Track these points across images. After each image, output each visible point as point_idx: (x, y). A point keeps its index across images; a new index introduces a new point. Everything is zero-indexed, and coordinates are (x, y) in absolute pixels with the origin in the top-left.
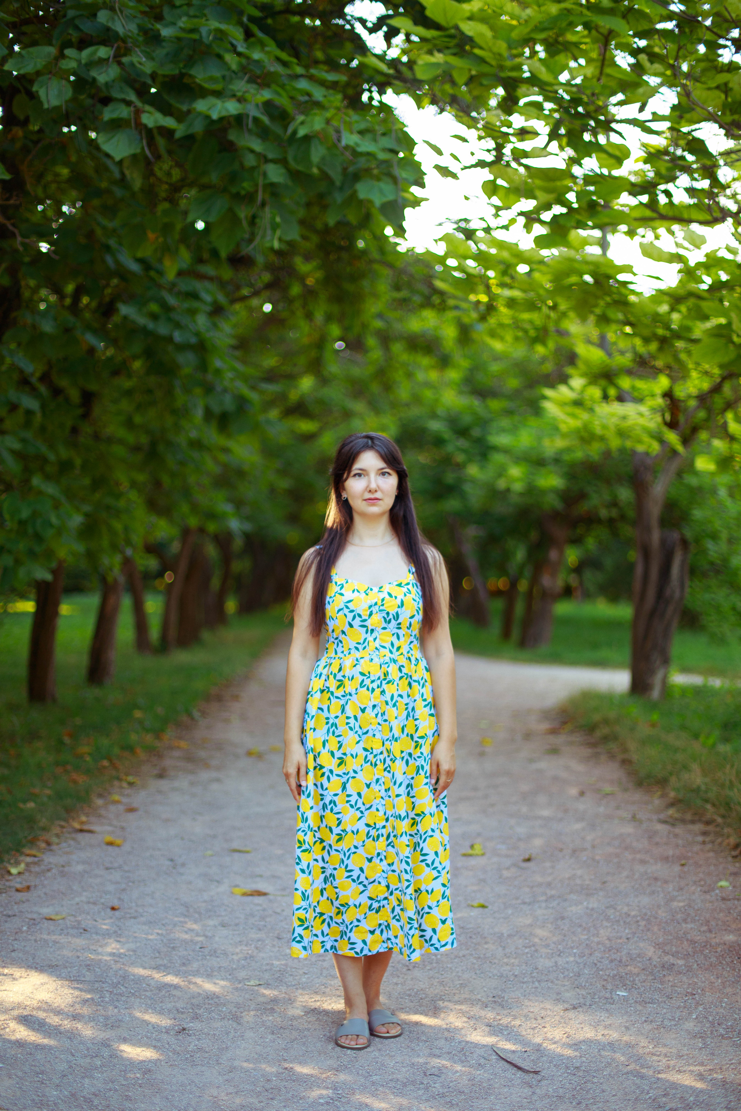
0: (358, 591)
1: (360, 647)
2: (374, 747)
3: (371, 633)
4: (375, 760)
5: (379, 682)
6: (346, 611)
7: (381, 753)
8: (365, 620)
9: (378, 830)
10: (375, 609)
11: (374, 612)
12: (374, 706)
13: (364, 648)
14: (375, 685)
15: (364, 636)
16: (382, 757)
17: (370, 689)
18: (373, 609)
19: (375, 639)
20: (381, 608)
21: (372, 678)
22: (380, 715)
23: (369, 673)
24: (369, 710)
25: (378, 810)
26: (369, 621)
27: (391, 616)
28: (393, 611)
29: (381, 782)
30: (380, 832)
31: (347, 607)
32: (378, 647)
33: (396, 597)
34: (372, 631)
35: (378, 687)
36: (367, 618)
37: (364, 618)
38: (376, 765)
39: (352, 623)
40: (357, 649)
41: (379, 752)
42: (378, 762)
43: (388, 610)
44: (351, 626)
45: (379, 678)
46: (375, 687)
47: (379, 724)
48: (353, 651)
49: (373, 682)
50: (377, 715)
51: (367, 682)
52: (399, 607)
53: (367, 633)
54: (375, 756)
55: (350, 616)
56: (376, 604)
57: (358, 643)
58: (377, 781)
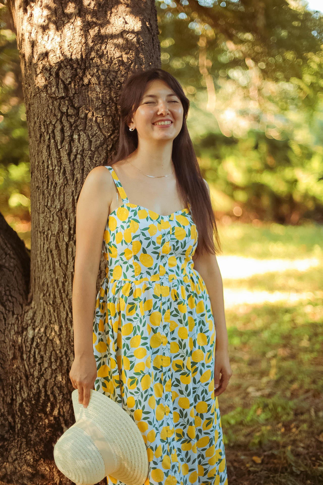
0: (152, 220)
1: (152, 272)
2: (164, 364)
3: (161, 259)
4: (164, 377)
5: (169, 303)
6: (142, 238)
7: (169, 370)
8: (158, 248)
9: (170, 444)
10: (167, 238)
11: (167, 240)
12: (165, 326)
13: (155, 273)
14: (165, 307)
15: (155, 261)
16: (170, 373)
17: (162, 310)
18: (165, 237)
19: (165, 265)
20: (173, 237)
21: (163, 300)
22: (169, 334)
23: (161, 296)
24: (160, 330)
25: (168, 425)
26: (161, 248)
27: (179, 245)
28: (181, 241)
29: (169, 397)
30: (172, 446)
31: (144, 234)
32: (168, 271)
33: (184, 227)
34: (163, 257)
35: (168, 309)
36: (160, 246)
37: (157, 245)
38: (165, 381)
39: (146, 249)
40: (149, 273)
41: (168, 369)
42: (167, 379)
43: (178, 238)
44: (144, 251)
45: (169, 301)
46: (166, 309)
47: (169, 343)
48: (145, 275)
49: (164, 303)
50: (167, 334)
51: (159, 304)
52: (187, 236)
53: (157, 259)
54: (165, 373)
55: (146, 243)
56: (169, 233)
57: (150, 269)
58: (166, 397)
